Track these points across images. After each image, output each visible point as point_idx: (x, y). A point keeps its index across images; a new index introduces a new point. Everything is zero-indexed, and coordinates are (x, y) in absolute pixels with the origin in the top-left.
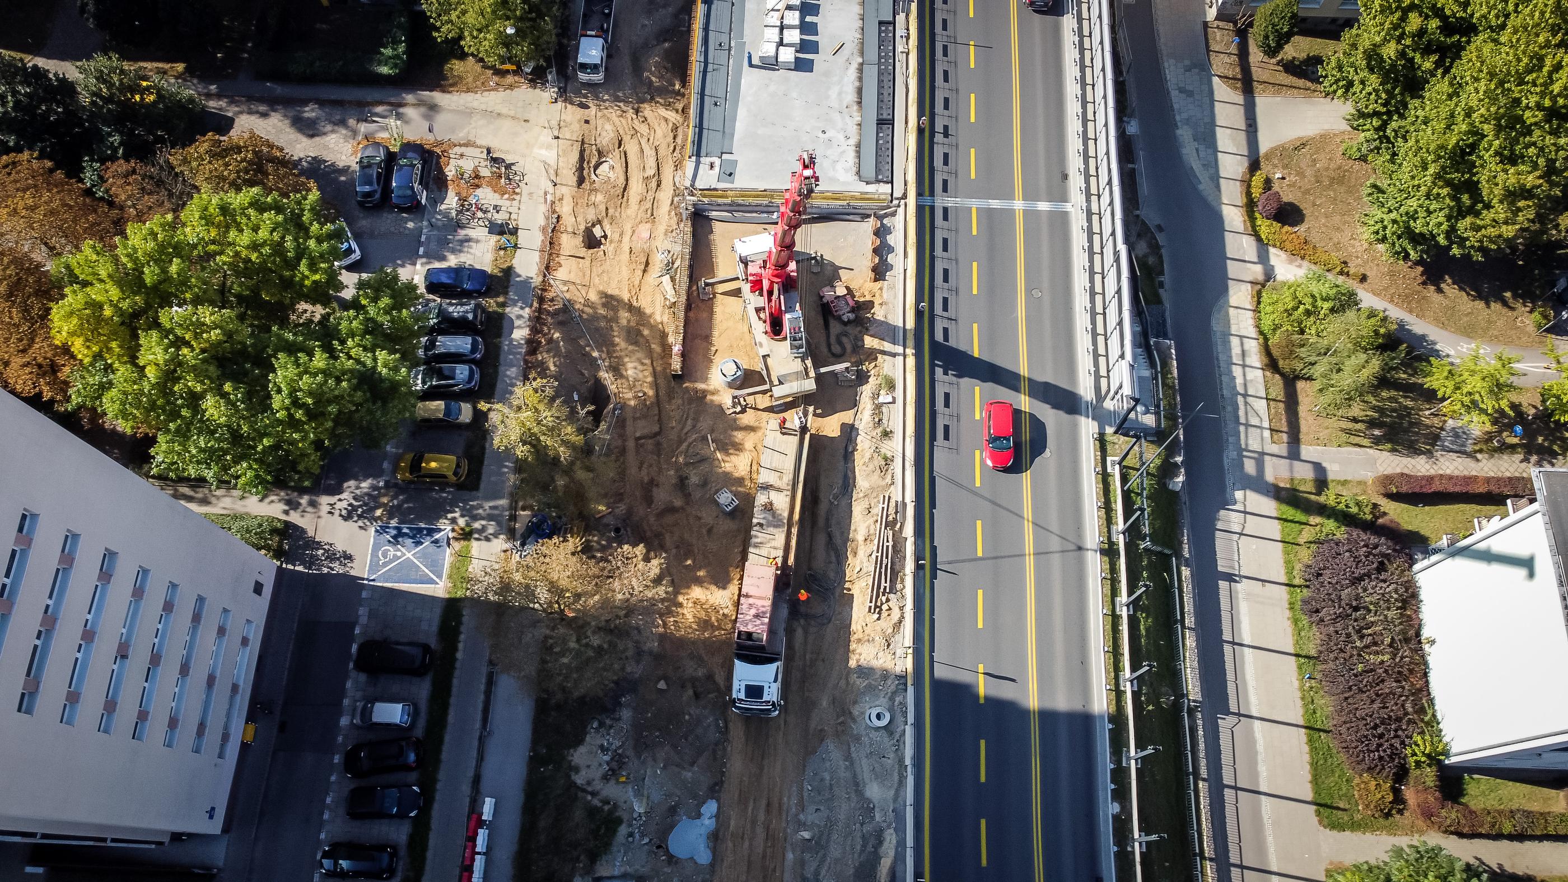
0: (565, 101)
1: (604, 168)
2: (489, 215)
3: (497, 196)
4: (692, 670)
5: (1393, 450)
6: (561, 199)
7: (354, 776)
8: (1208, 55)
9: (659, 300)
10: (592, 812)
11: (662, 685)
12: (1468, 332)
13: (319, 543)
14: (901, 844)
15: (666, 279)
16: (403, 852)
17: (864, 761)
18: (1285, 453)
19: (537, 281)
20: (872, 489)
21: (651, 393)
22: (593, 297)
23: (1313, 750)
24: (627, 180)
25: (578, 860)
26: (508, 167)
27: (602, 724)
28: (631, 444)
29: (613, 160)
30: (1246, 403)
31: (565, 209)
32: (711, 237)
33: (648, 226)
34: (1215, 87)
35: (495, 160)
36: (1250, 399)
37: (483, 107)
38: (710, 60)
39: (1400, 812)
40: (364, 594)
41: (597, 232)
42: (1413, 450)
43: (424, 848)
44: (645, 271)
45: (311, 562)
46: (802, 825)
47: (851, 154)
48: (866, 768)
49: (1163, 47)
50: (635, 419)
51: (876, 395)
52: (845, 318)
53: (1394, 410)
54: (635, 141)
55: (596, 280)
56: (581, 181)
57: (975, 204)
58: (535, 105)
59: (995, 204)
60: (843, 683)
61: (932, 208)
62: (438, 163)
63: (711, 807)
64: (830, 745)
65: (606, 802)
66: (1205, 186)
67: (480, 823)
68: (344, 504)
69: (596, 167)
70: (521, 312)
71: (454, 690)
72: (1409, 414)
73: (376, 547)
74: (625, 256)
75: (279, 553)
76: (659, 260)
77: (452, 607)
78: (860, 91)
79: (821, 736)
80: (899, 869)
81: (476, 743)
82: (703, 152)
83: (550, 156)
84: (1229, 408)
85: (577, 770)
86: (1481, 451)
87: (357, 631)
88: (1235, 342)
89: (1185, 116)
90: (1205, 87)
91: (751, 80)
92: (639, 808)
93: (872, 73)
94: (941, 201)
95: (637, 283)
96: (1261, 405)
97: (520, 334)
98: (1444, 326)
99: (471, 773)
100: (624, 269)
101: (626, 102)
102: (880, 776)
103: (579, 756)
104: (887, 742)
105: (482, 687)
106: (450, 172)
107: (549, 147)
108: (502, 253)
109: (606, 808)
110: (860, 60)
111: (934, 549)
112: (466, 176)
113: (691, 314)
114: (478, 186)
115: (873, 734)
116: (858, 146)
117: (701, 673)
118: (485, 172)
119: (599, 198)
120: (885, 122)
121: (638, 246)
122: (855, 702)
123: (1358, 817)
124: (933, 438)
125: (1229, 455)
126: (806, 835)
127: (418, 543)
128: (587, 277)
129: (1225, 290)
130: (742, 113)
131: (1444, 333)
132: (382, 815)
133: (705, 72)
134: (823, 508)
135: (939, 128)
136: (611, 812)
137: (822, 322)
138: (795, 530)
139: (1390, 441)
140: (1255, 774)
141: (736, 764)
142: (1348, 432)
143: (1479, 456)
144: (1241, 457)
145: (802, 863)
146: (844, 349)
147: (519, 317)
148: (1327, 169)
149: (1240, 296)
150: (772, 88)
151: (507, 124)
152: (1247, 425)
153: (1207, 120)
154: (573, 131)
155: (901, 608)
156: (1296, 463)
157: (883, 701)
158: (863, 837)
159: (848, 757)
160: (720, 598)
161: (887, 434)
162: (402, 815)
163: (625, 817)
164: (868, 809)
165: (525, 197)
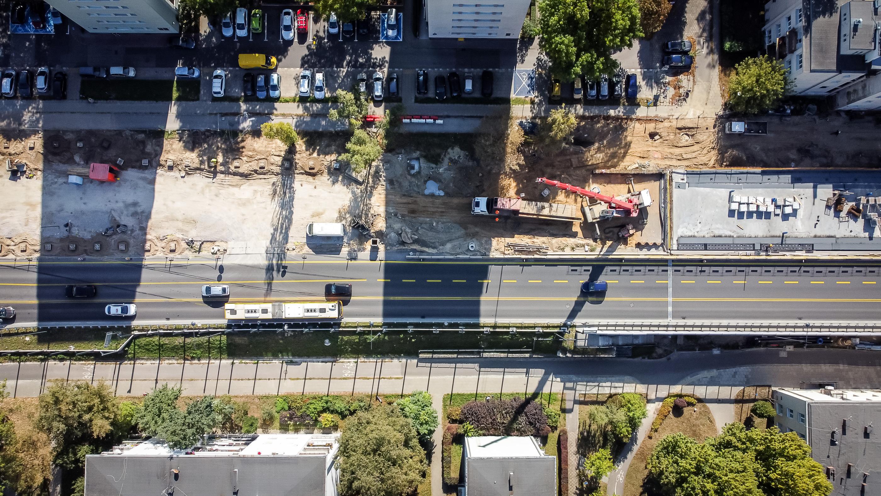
0: (716, 118)
1: (687, 138)
2: (662, 94)
3: (671, 96)
4: (486, 185)
5: (578, 439)
6: (670, 122)
7: (449, 76)
8: (754, 386)
9: (628, 164)
10: (439, 155)
11: (480, 175)
12: (628, 476)
13: (527, 51)
14: (433, 254)
15: (637, 166)
16: (426, 96)
17: (458, 243)
18: (576, 399)
19: (634, 116)
20: (552, 244)
21: (590, 163)
22: (629, 139)
23: (468, 395)
24: (681, 147)
25: (424, 152)
26: (685, 100)
27: (467, 156)
28: (568, 157)
29: (690, 141)
30: (595, 386)
31: (666, 124)
32: (653, 181)
33: (660, 157)
34: (738, 388)
35: (687, 94)
36: (597, 388)
37: (712, 86)
38: (732, 176)
39: (449, 422)
40: (509, 70)
41: (657, 137)
42: (579, 446)
43: (427, 103)
44: (640, 157)
45: (521, 49)
46: (437, 223)
47: (690, 234)
48: (455, 243)
49: (757, 367)
50: (578, 158)
51: (588, 245)
52: (620, 233)
53: (595, 441)
54: (699, 149)
55: (635, 139)
56: (680, 129)
57: (670, 282)
58: (715, 107)
59: (670, 290)
60: (483, 235)
61: (667, 266)
62: (685, 71)
63: (442, 193)
64: (463, 231)
65: (443, 160)
66: (689, 379)
67: (435, 120)
68: (542, 57)
69: (686, 134)
70: (621, 112)
71: (477, 105)
72: (593, 447)
73: (526, 71)
74: (646, 149)
75: (523, 37)
76: (645, 162)
77: (507, 101)
78: (720, 236)
79: (466, 228)
80: (425, 254)
81: (460, 114)
82: (688, 176)
83: (691, 115)
84: (592, 379)
85: (452, 149)
86: (580, 471)
87: (496, 69)
88: (621, 385)
89: (723, 373)
90: (737, 383)
91: (724, 193)
92: (441, 170)
93: (729, 241)
94: (670, 269)
95: (635, 154)
96: (595, 391)
97: (612, 113)
98: (631, 466)
99: (451, 114)
100: (641, 149)
101: (718, 143)
102: (453, 248)
103: (457, 149)
104: (464, 250)
105: (479, 115)
106: (682, 77)
107: (694, 115)
108: (646, 101)
109: (441, 160)
110: (735, 236)
111: (530, 265)
112: (679, 83)
113: (619, 176)
114: (675, 89)
115: (466, 245)
116: (694, 237)
117: (485, 188)
118: (681, 90)
119: (672, 137)
120: (706, 247)
121: (650, 153)
122: (477, 239)
123: (447, 407)
124: (572, 265)
125: (574, 378)
126: (434, 224)
127: (529, 86)
128: (636, 135)
129: (643, 383)
130: (708, 190)
131: (628, 466)
132: (436, 87)
133: (726, 174)
134: (545, 227)
135: (704, 269)
136: (439, 161)
137: (619, 225)
138: (535, 217)
139: (582, 438)
140: (460, 374)
141: (456, 201)
142: (584, 423)
143: (577, 471)
144: (574, 382)
145: (426, 223)
146: (607, 233)
147: (619, 112)
148: (700, 430)
149: (641, 388)
150: (720, 201)
151: (705, 96)
152: (587, 386)
153: (721, 383)
154: (702, 124)
155: (509, 254)
156: (572, 402)
157: (477, 248)
158: (434, 242)
159: (459, 237)
160: (512, 192)
161: (573, 249)
162: (437, 94)
163: (438, 166)
164: (443, 244)
165: (670, 107)
